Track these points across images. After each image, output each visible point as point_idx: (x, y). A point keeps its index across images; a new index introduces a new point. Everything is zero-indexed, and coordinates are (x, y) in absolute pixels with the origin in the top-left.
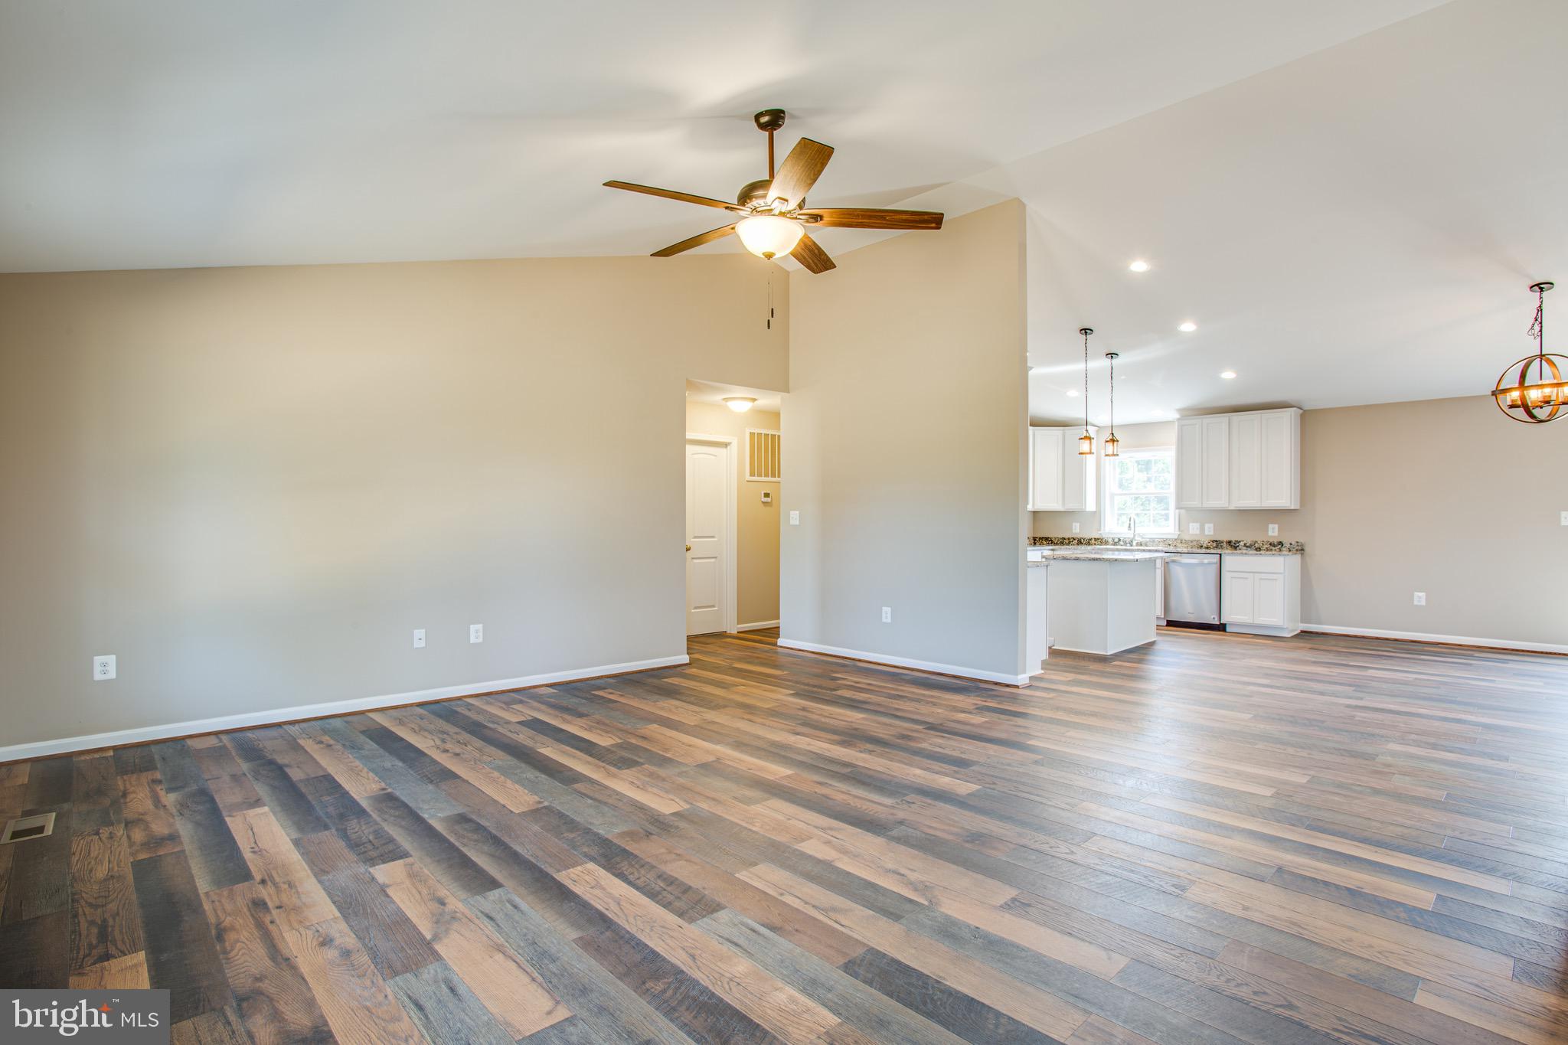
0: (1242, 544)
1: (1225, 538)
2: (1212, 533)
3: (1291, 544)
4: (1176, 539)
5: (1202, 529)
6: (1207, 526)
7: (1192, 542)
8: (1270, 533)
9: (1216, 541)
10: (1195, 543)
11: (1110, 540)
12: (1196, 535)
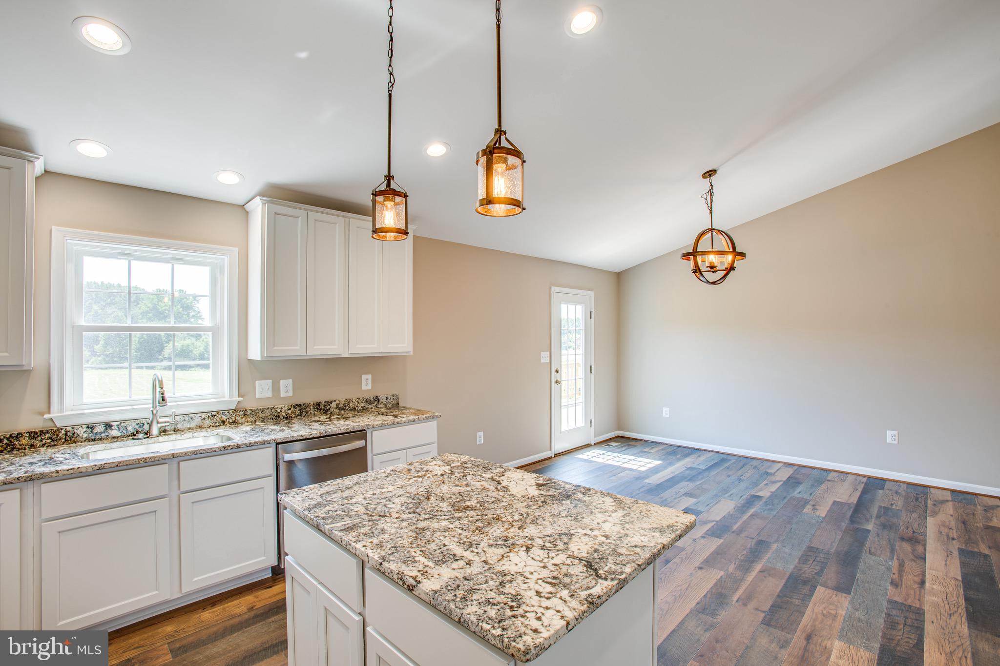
0: (334, 405)
1: (309, 398)
2: (290, 394)
3: (387, 399)
4: (235, 411)
5: (276, 388)
6: (283, 383)
7: (262, 411)
8: (364, 387)
9: (300, 405)
10: (267, 413)
11: (82, 432)
12: (268, 398)
